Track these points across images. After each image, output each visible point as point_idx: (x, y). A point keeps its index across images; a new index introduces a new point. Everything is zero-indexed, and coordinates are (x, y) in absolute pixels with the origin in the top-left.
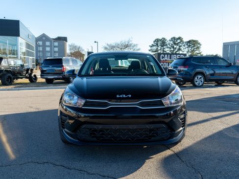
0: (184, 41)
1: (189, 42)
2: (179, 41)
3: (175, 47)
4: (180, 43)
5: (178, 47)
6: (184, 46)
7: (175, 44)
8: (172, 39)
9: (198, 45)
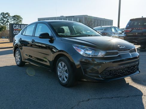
0: (11, 16)
1: (14, 16)
2: (7, 15)
3: (4, 19)
4: (8, 17)
5: (6, 20)
6: (11, 19)
7: (4, 17)
8: (1, 14)
9: (21, 19)
